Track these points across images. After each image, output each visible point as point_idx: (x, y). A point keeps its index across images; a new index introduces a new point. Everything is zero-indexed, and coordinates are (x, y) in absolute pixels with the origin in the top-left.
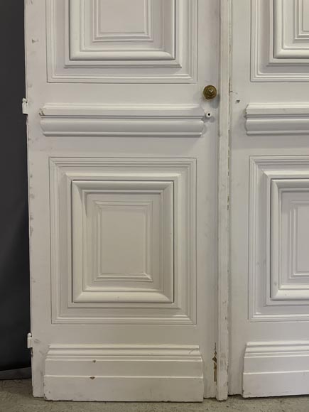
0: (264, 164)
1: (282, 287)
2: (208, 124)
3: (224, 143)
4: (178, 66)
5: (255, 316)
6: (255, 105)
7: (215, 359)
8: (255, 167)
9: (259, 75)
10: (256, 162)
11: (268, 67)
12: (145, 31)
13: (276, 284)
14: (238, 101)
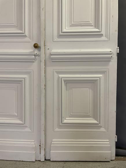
0: (59, 73)
1: (67, 119)
2: (37, 57)
3: (43, 64)
4: (26, 36)
5: (56, 130)
6: (54, 51)
7: (40, 146)
8: (55, 74)
9: (56, 39)
10: (56, 72)
11: (60, 36)
12: (14, 23)
13: (63, 118)
14: (49, 49)
